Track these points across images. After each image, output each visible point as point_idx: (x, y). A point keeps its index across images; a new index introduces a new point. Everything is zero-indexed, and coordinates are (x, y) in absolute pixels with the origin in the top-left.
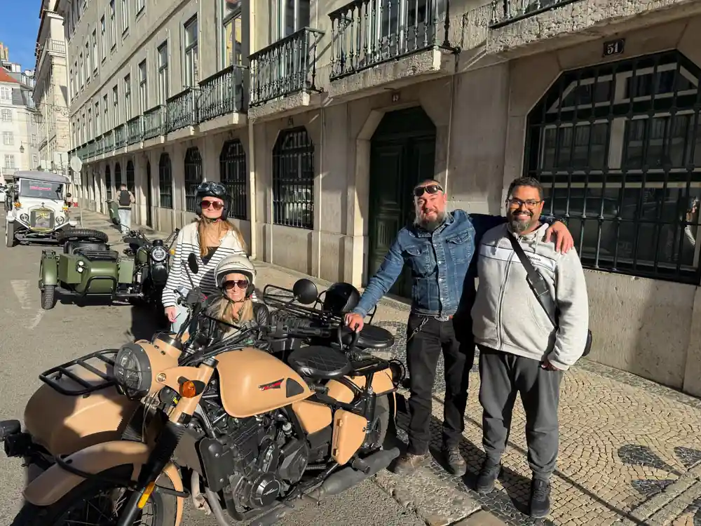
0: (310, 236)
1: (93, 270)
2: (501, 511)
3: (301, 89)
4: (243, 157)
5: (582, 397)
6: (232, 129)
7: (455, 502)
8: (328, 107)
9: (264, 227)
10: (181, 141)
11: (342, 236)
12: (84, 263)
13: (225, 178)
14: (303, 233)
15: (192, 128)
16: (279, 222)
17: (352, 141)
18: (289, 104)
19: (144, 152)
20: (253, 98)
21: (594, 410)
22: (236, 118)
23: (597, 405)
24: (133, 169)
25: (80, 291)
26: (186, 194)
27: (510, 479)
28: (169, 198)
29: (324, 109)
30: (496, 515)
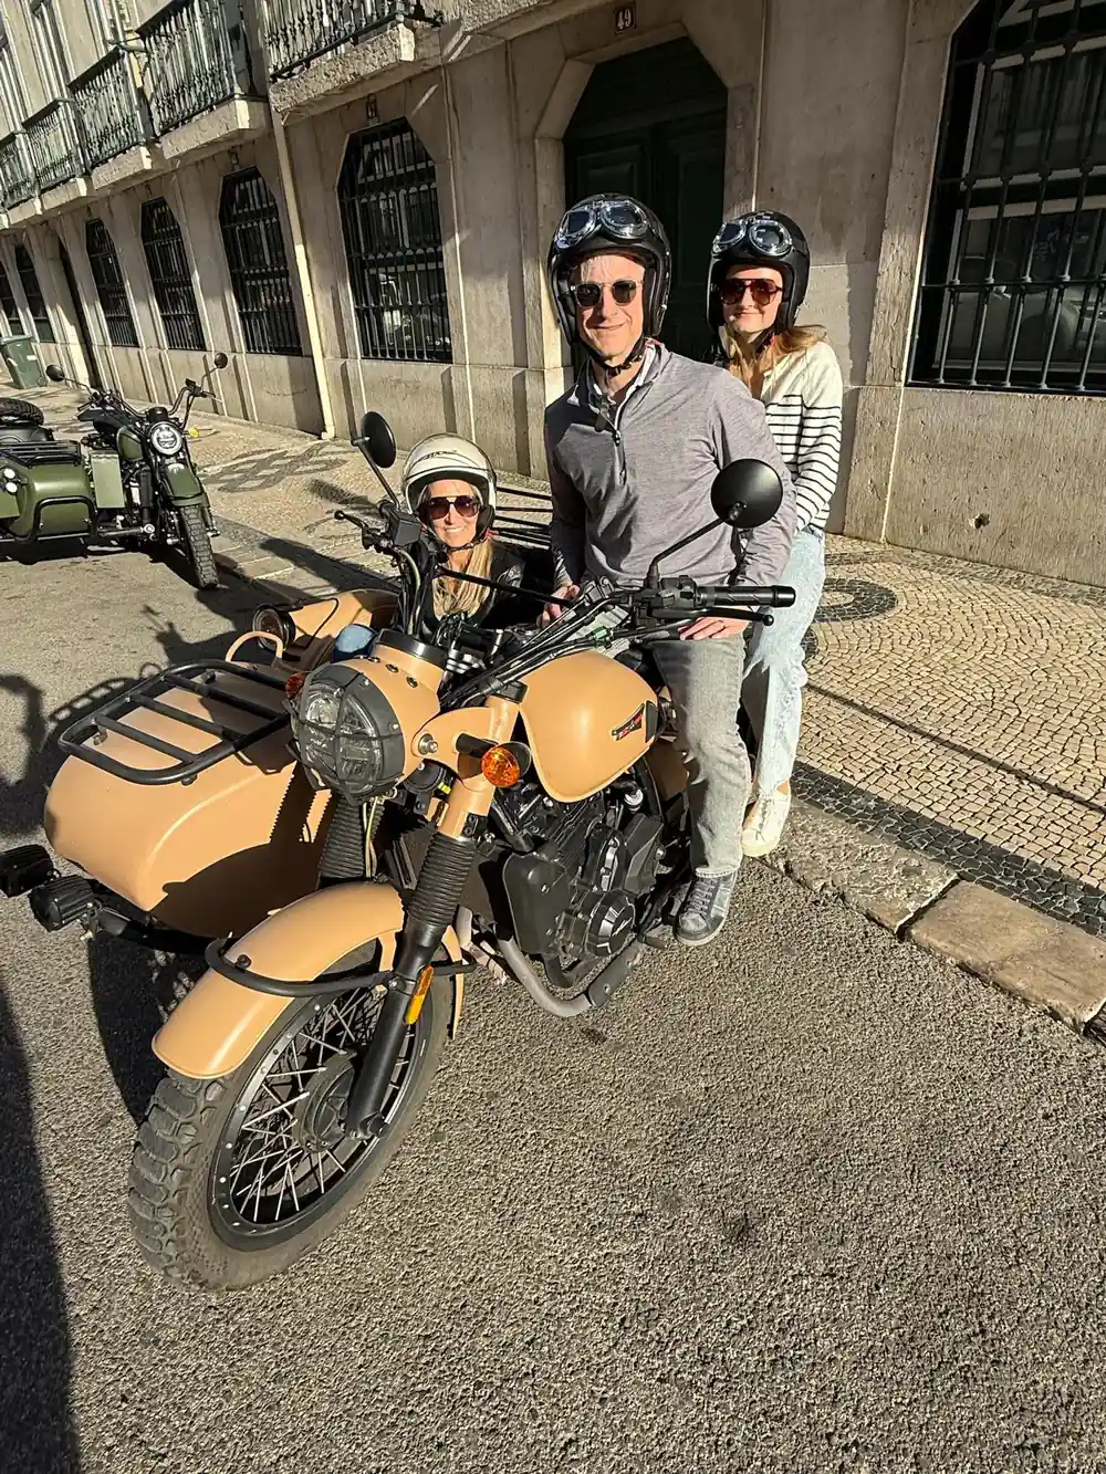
0: (447, 376)
1: (38, 487)
2: (997, 878)
3: (392, 17)
4: (271, 210)
5: (1056, 647)
6: (235, 144)
7: (907, 872)
8: (459, 61)
9: (344, 368)
10: (124, 188)
11: (519, 371)
12: (16, 471)
13: (239, 265)
14: (430, 372)
15: (144, 151)
16: (375, 353)
17: (523, 142)
18: (369, 60)
19: (45, 222)
20: (276, 58)
21: (1088, 668)
22: (242, 114)
23: (1089, 660)
24: (32, 266)
25: (23, 533)
26: (162, 311)
27: (992, 817)
28: (126, 324)
29: (447, 66)
30: (991, 887)
